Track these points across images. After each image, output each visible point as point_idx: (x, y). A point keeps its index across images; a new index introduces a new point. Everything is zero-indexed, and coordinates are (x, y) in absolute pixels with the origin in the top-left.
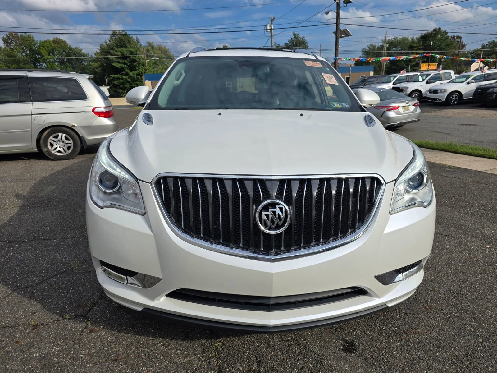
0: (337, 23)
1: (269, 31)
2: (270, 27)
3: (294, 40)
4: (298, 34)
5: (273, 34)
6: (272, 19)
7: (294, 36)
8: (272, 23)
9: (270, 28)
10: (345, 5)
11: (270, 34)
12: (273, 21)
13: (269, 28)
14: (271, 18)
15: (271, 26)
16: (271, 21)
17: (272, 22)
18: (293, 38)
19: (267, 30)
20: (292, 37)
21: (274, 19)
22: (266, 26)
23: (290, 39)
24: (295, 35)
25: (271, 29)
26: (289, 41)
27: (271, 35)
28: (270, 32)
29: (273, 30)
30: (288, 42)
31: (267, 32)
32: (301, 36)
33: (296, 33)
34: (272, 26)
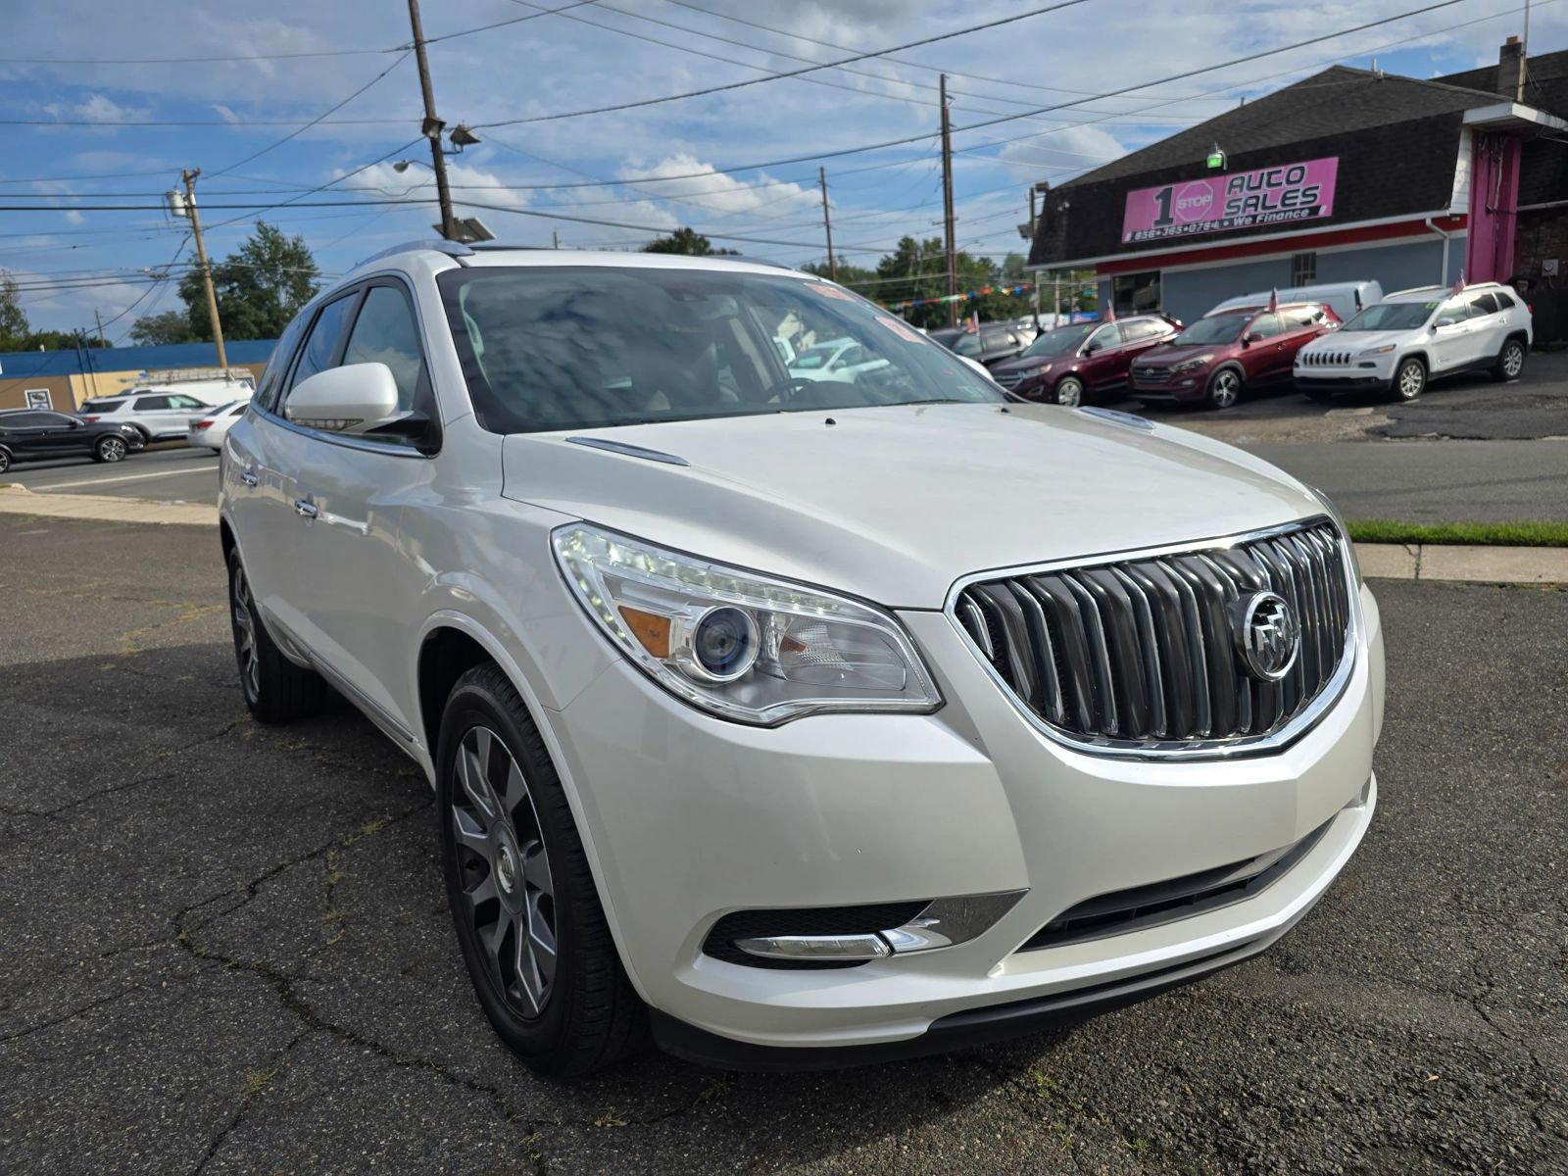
0: (444, 200)
1: (182, 212)
2: (184, 199)
3: (262, 245)
4: (275, 228)
5: (200, 224)
6: (189, 174)
7: (260, 232)
8: (189, 189)
9: (186, 203)
10: (458, 147)
11: (189, 223)
12: (194, 183)
13: (179, 201)
14: (185, 172)
15: (187, 198)
16: (187, 180)
17: (191, 185)
18: (257, 239)
19: (173, 208)
20: (255, 236)
21: (196, 174)
22: (169, 196)
23: (249, 242)
24: (263, 230)
25: (189, 208)
26: (242, 250)
27: (194, 227)
28: (187, 216)
29: (196, 211)
30: (242, 254)
31: (175, 215)
32: (288, 236)
33: (267, 225)
34: (193, 197)
